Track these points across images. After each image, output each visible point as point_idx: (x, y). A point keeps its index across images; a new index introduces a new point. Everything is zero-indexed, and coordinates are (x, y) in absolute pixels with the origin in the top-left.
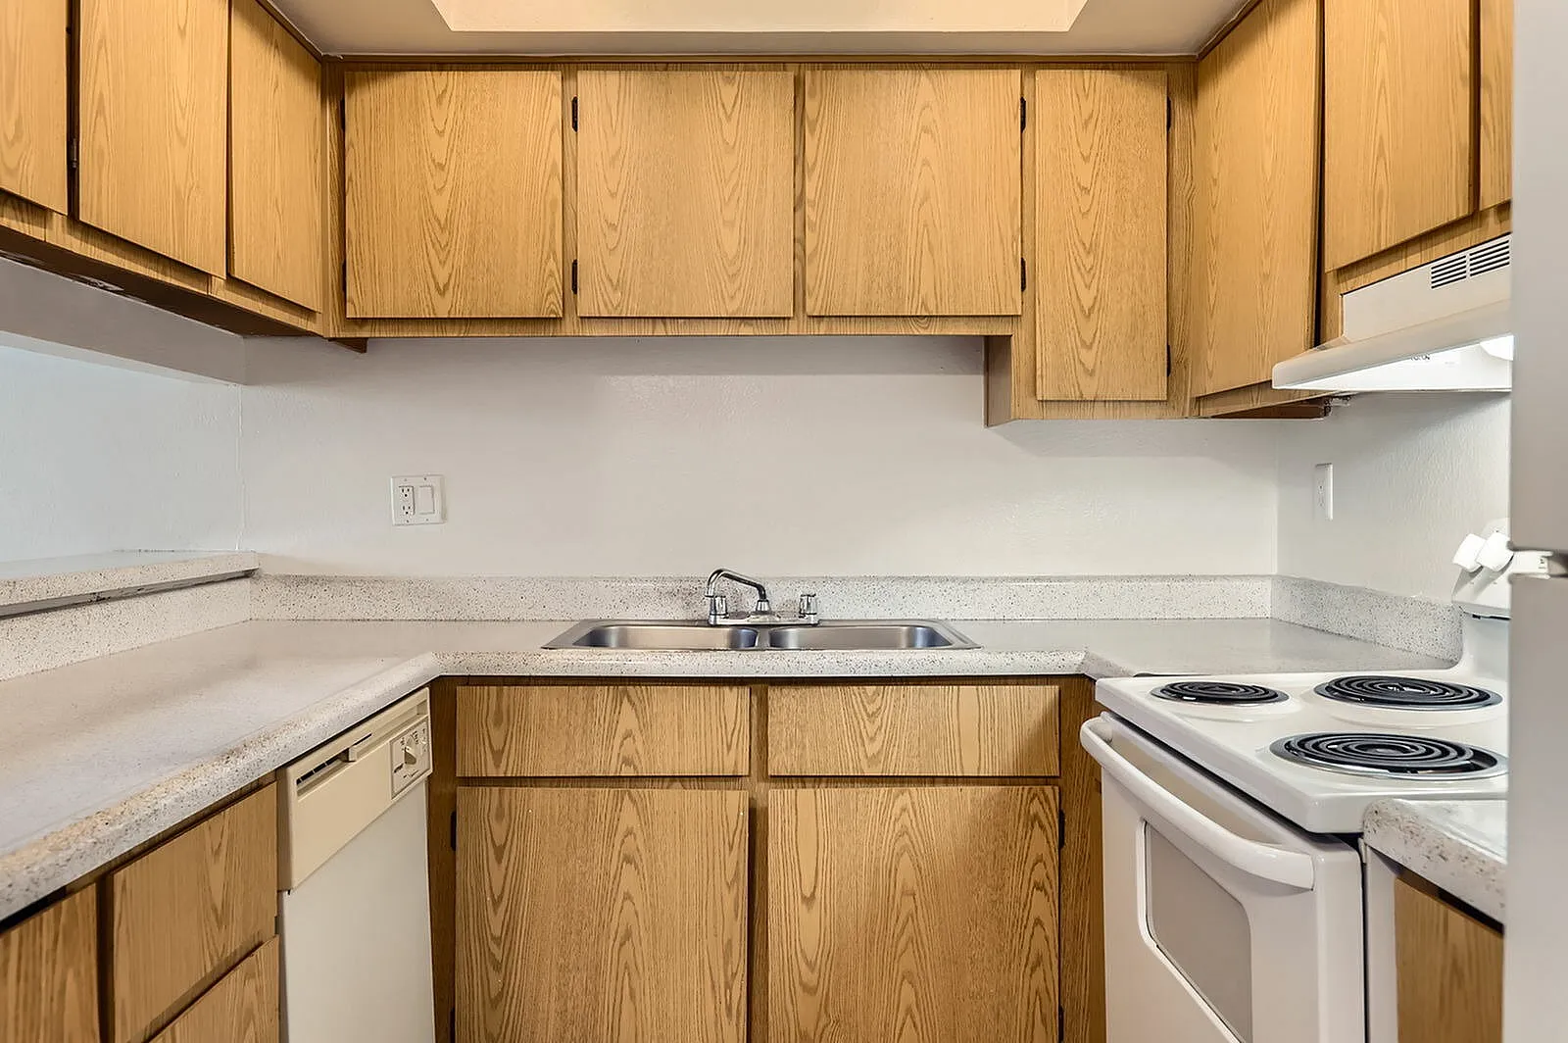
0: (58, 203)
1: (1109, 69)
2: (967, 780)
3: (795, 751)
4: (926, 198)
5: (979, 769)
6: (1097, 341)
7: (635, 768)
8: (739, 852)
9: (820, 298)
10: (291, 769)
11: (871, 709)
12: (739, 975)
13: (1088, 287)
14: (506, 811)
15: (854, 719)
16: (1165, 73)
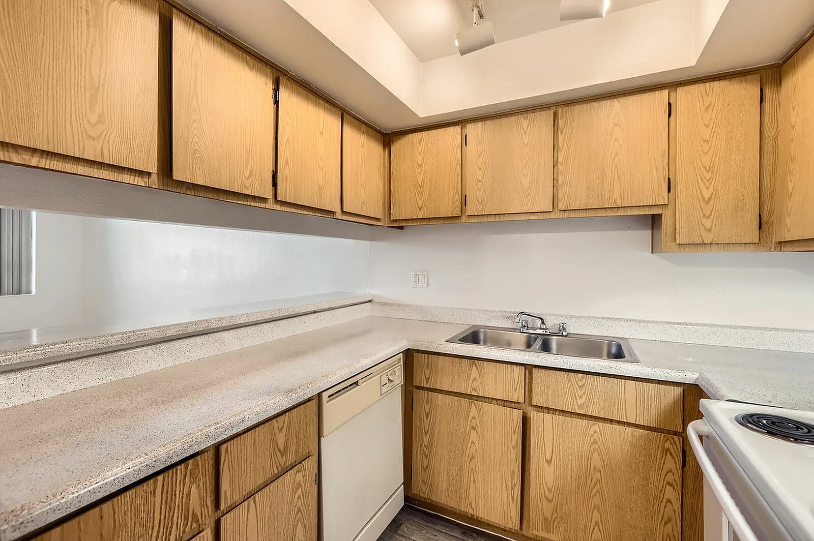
0: (269, 194)
1: (721, 80)
2: (629, 424)
3: (544, 396)
4: (617, 154)
5: (636, 420)
6: (713, 215)
7: (477, 393)
8: (518, 435)
9: (565, 203)
10: (324, 393)
11: (580, 384)
12: (517, 486)
13: (708, 188)
14: (430, 401)
15: (572, 387)
16: (759, 75)
